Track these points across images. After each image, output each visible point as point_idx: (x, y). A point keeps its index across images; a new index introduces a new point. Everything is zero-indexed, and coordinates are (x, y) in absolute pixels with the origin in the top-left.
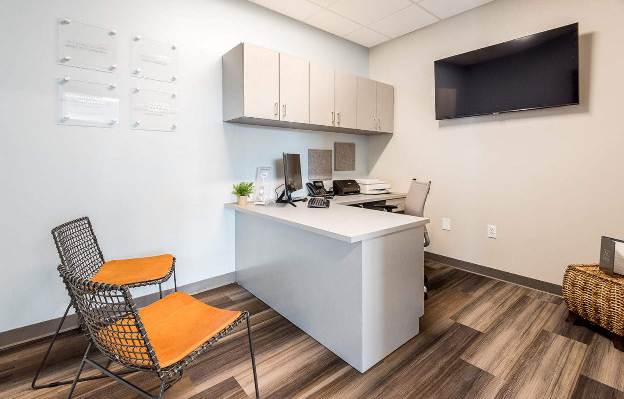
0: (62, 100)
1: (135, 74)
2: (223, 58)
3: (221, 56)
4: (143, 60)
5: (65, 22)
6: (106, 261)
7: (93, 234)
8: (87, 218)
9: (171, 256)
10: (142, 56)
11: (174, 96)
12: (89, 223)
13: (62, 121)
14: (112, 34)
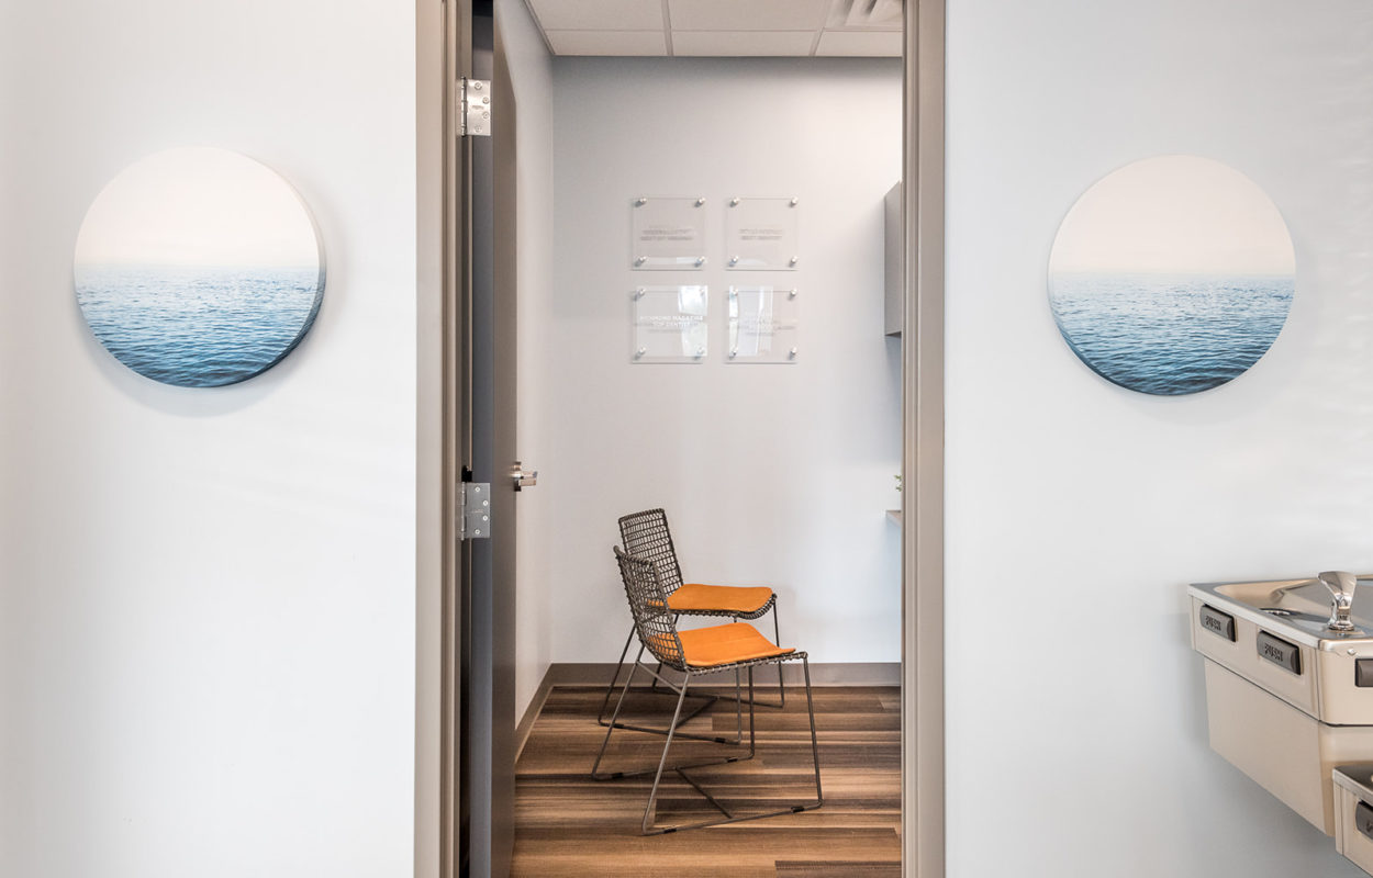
0: (636, 325)
1: (731, 266)
2: (885, 198)
3: (882, 197)
4: (744, 238)
5: (639, 204)
6: (685, 583)
7: (669, 536)
8: (661, 511)
9: (769, 589)
10: (743, 231)
11: (792, 296)
12: (664, 518)
13: (637, 358)
14: (698, 204)
